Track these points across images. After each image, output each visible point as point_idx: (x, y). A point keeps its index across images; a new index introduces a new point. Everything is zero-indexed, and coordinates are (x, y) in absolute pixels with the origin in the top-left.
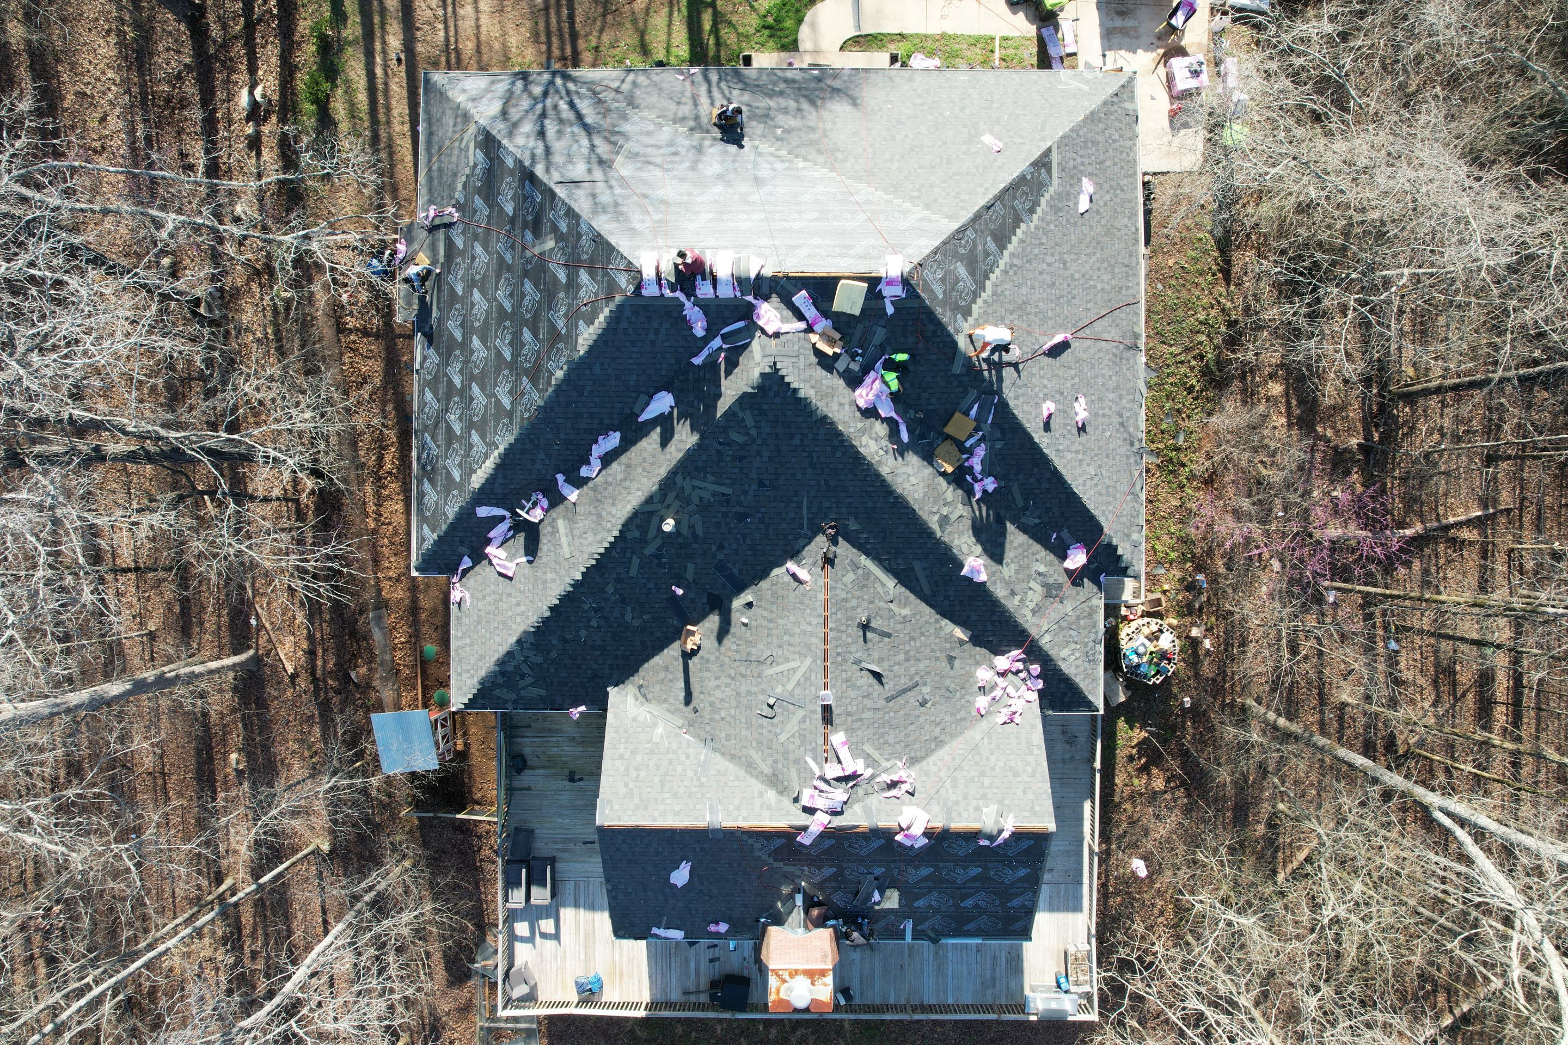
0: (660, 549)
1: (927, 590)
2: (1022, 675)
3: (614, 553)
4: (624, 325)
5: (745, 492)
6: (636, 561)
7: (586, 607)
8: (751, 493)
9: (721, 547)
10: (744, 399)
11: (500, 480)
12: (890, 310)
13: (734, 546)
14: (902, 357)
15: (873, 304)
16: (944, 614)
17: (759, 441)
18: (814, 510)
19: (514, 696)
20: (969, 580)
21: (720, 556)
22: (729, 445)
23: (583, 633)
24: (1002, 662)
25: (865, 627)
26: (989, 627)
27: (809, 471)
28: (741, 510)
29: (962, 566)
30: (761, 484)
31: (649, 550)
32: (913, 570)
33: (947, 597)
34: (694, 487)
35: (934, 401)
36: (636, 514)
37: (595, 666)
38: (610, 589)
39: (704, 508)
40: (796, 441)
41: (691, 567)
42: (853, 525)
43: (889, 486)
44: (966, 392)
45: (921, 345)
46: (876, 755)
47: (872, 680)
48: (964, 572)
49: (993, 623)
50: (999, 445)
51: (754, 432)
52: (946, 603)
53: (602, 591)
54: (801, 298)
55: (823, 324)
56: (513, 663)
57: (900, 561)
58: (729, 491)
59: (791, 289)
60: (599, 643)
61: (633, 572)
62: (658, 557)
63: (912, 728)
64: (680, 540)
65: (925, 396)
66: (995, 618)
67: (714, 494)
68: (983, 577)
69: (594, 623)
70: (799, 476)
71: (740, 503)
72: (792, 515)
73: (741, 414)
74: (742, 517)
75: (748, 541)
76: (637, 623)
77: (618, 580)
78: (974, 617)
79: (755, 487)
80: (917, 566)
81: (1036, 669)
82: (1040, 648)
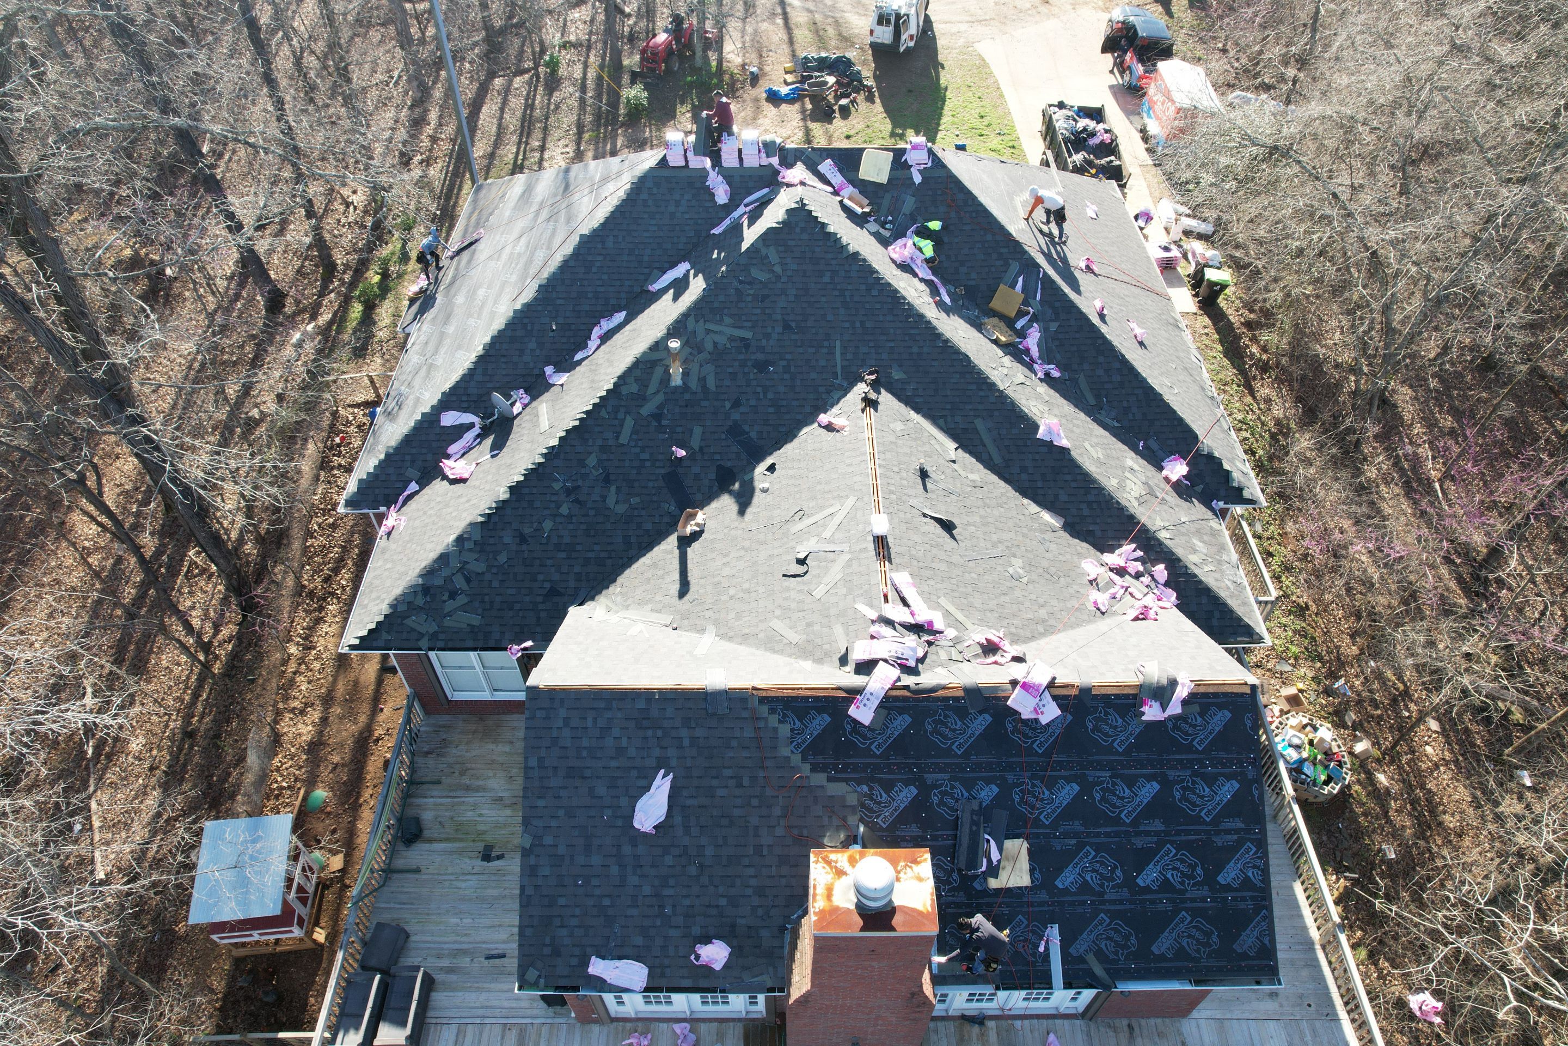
0: (661, 407)
1: (997, 460)
2: (1146, 579)
3: (603, 413)
4: (644, 196)
5: (768, 336)
6: (629, 422)
7: (557, 486)
8: (775, 336)
9: (737, 404)
10: (769, 234)
11: (478, 377)
12: (917, 179)
13: (753, 403)
14: (935, 225)
15: (899, 173)
16: (1024, 493)
17: (784, 279)
18: (849, 356)
19: (433, 628)
20: (1050, 444)
21: (736, 416)
22: (749, 283)
23: (548, 525)
24: (1114, 559)
25: (924, 474)
26: (1086, 512)
27: (842, 311)
28: (760, 357)
29: (1036, 427)
30: (787, 327)
31: (646, 410)
32: (976, 431)
33: (1024, 469)
34: (708, 331)
35: (974, 275)
36: (637, 363)
37: (556, 577)
38: (592, 461)
39: (719, 354)
40: (826, 279)
41: (698, 431)
42: (897, 374)
43: (935, 328)
44: (1007, 265)
45: (953, 215)
46: (960, 617)
47: (939, 530)
48: (1041, 434)
49: (1090, 504)
50: (1053, 327)
51: (778, 269)
52: (1024, 476)
53: (582, 463)
54: (826, 167)
55: (849, 190)
56: (446, 572)
57: (958, 419)
58: (748, 335)
59: (816, 158)
60: (567, 540)
61: (624, 439)
62: (657, 416)
63: (1007, 599)
64: (687, 396)
65: (963, 270)
66: (1090, 498)
67: (731, 339)
68: (1064, 443)
69: (564, 510)
70: (830, 317)
71: (761, 349)
72: (823, 363)
73: (764, 251)
74: (762, 367)
75: (770, 396)
76: (621, 509)
77: (604, 449)
78: (1063, 497)
79: (779, 329)
80: (979, 424)
81: (1160, 571)
82: (1160, 543)
